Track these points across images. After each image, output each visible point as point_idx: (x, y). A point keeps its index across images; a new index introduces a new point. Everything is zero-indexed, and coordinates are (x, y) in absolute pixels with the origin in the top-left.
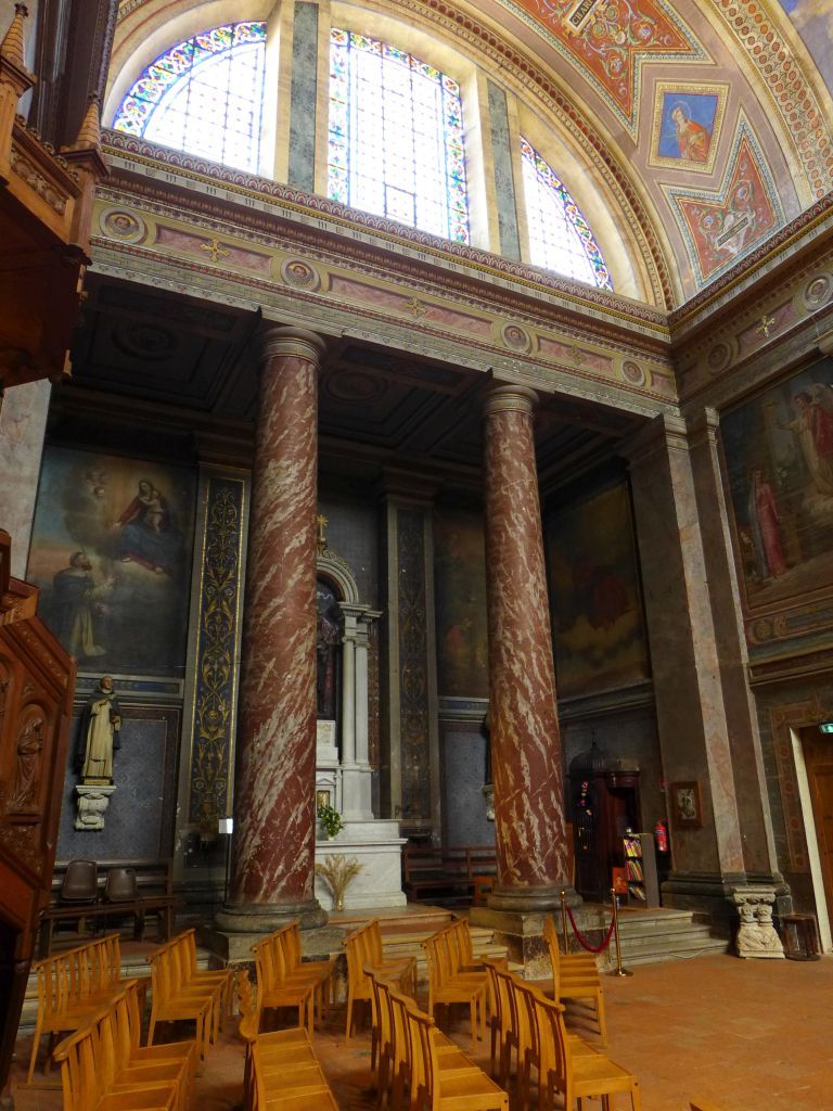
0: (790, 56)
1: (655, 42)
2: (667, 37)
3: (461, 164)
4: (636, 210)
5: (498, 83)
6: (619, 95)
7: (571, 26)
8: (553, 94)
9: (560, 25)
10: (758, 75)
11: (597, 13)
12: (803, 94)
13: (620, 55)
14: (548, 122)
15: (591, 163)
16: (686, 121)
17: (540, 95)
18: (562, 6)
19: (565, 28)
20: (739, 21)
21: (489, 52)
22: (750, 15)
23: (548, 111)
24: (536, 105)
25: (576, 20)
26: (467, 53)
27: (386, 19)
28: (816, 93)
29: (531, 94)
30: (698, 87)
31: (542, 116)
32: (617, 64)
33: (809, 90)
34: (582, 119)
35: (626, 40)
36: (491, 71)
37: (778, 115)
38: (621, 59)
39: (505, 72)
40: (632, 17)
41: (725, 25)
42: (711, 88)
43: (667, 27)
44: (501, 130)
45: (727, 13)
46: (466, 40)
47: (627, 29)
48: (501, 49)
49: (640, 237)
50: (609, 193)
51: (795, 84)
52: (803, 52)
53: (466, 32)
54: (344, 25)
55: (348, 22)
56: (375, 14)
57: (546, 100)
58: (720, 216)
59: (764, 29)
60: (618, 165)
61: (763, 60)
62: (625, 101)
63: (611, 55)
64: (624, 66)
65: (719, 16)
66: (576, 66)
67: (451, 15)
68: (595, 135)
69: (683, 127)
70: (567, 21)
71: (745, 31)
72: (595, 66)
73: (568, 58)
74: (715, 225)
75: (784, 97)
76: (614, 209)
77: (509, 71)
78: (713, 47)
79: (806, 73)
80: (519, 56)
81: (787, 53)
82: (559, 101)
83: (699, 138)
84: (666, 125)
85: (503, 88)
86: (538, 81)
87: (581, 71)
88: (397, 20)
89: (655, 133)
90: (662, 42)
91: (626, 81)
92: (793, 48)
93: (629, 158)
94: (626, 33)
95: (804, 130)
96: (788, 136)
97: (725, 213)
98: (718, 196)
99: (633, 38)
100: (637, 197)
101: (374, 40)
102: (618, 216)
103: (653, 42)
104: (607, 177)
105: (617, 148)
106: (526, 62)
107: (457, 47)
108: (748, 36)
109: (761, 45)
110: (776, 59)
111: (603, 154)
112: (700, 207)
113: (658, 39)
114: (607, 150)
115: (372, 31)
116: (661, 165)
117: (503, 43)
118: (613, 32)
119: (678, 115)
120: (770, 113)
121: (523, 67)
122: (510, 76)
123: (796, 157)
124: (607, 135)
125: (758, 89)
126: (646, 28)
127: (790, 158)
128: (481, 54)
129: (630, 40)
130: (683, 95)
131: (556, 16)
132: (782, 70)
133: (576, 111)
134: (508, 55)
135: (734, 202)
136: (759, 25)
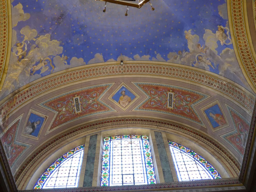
0: (226, 83)
1: (193, 100)
2: (195, 97)
3: (150, 158)
4: (218, 147)
5: (158, 131)
6: (193, 118)
7: (170, 108)
8: (177, 126)
9: (167, 108)
10: (223, 93)
11: (174, 101)
12: (236, 90)
13: (187, 108)
14: (178, 135)
15: (196, 140)
16: (214, 115)
17: (173, 128)
18: (165, 104)
19: (169, 109)
20: (209, 83)
21: (153, 124)
22: (210, 80)
23: (177, 132)
24: (172, 132)
25: (170, 106)
26: (146, 127)
27: (119, 129)
28: (239, 88)
29: (170, 130)
30: (211, 105)
31: (175, 134)
32: (187, 110)
33: (237, 89)
34: (189, 129)
35: (186, 103)
36: (155, 129)
37: (235, 100)
38: (188, 108)
39: (160, 127)
40: (183, 97)
41: (206, 86)
42: (214, 103)
43: (193, 95)
44: (161, 143)
45: (205, 83)
46: (145, 124)
47: (184, 101)
48: (156, 122)
49: (223, 155)
50: (207, 146)
51: (233, 89)
52: (229, 81)
53: (145, 122)
54: (108, 136)
55: (109, 134)
56: (116, 129)
57: (175, 129)
58: (239, 137)
59: (216, 81)
60: (206, 137)
61: (221, 88)
62: (196, 119)
63: (185, 109)
64: (190, 110)
65: (203, 85)
66: (178, 116)
67: (139, 120)
68: (194, 131)
69: (214, 117)
70: (168, 107)
71: (212, 84)
72: (182, 113)
73: (175, 115)
74: (239, 140)
75: (233, 94)
76: (210, 150)
77: (161, 126)
78: (207, 93)
79: (233, 85)
80: (162, 121)
81: (225, 83)
82: (180, 127)
83: (220, 117)
84: (210, 119)
85: (160, 131)
86: (171, 125)
87: (180, 117)
88: (122, 128)
89: (209, 123)
90: (195, 99)
91: (193, 113)
92: (226, 81)
93: (207, 133)
94: (184, 102)
95: (243, 100)
96: (241, 104)
97: (240, 135)
98: (235, 131)
99: (187, 102)
100: (216, 143)
101: (118, 136)
102: (212, 152)
103: (192, 100)
104: (204, 141)
105: (202, 132)
106: (165, 122)
107: (142, 127)
108: (213, 85)
109: (218, 85)
110: (224, 86)
111: (200, 135)
112: (233, 137)
113: (193, 99)
114: (200, 134)
115: (117, 134)
116: (216, 130)
117: (156, 120)
118: (181, 103)
119: (211, 114)
120: (232, 100)
121: (165, 123)
122: (162, 127)
123: (246, 108)
124: (198, 130)
125: (225, 96)
126: (188, 98)
127: (245, 109)
128: (151, 126)
129: (187, 103)
130: (209, 109)
131: (165, 107)
132: (227, 88)
133: (186, 128)
134: (159, 122)
135: (240, 131)
136: (214, 81)
